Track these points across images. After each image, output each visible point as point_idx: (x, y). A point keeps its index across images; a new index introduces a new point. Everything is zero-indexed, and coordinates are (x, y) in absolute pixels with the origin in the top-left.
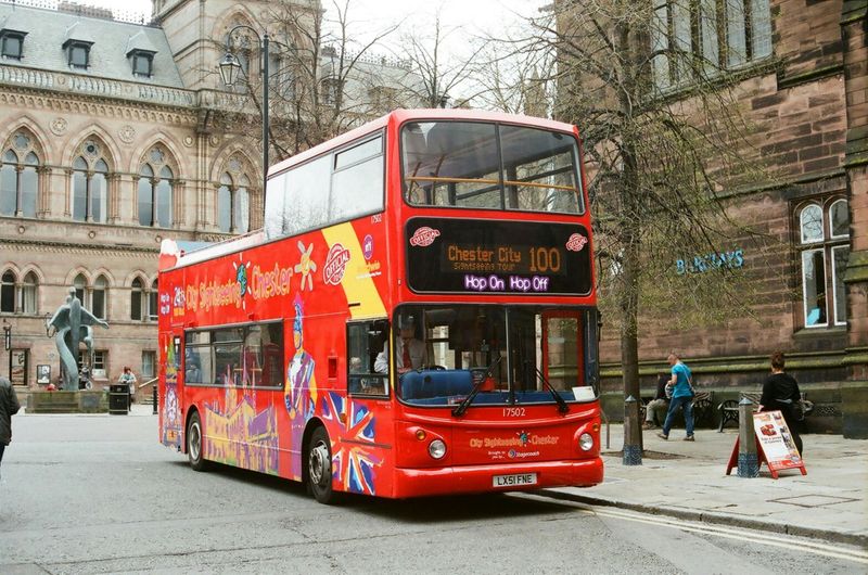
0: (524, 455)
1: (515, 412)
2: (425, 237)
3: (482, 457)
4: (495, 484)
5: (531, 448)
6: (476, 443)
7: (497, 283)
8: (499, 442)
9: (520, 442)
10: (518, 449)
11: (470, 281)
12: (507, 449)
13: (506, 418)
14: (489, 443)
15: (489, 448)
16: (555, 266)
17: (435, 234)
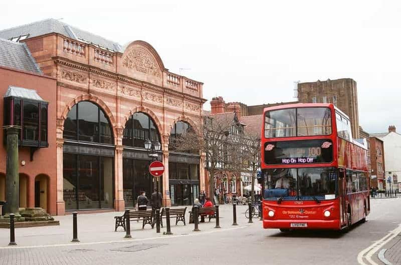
0: (302, 217)
1: (299, 203)
2: (270, 147)
3: (287, 217)
4: (292, 226)
5: (304, 215)
6: (285, 212)
7: (294, 161)
8: (293, 212)
9: (300, 213)
10: (299, 215)
11: (284, 161)
12: (296, 215)
13: (296, 205)
14: (289, 212)
15: (289, 214)
16: (318, 153)
17: (273, 146)
